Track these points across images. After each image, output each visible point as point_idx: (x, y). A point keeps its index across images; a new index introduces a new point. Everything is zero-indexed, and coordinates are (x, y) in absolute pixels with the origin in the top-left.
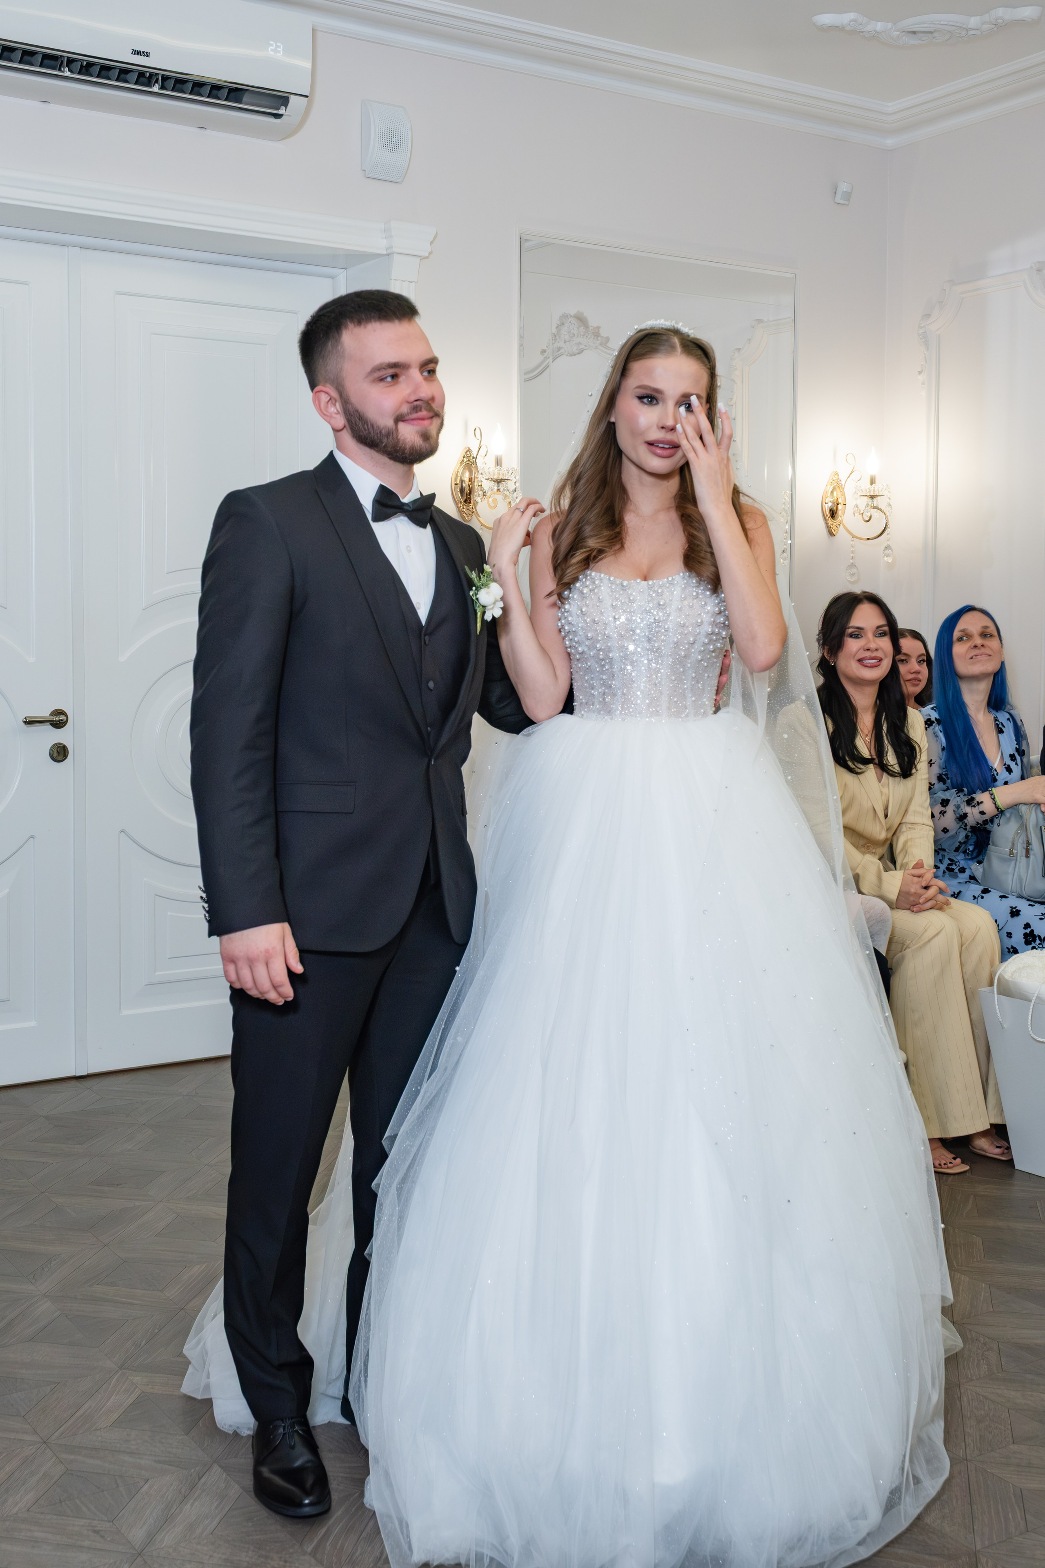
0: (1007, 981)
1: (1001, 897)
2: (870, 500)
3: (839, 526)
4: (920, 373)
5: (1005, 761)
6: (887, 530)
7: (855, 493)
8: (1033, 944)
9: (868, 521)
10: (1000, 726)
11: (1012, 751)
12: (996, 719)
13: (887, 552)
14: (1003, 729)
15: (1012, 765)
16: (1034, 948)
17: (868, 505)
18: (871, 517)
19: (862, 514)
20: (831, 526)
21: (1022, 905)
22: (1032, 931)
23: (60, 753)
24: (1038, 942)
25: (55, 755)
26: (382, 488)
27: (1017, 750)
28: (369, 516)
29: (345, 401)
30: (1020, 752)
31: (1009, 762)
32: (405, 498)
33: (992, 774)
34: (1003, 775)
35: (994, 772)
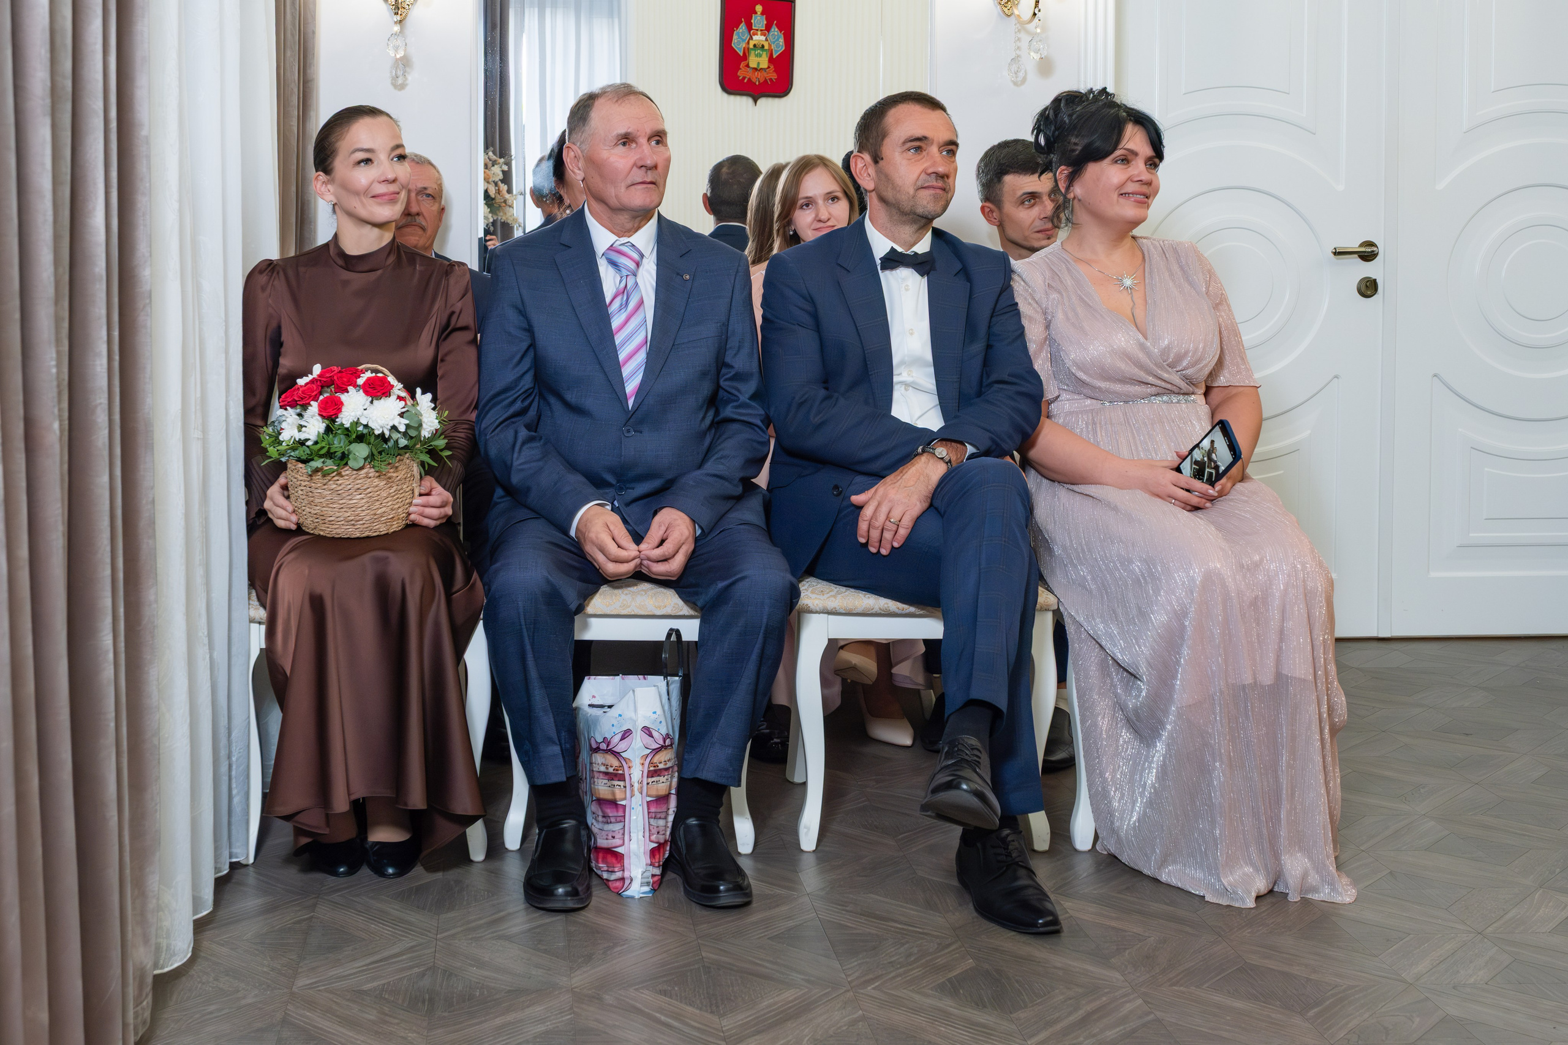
23: (1369, 288)
25: (1363, 289)
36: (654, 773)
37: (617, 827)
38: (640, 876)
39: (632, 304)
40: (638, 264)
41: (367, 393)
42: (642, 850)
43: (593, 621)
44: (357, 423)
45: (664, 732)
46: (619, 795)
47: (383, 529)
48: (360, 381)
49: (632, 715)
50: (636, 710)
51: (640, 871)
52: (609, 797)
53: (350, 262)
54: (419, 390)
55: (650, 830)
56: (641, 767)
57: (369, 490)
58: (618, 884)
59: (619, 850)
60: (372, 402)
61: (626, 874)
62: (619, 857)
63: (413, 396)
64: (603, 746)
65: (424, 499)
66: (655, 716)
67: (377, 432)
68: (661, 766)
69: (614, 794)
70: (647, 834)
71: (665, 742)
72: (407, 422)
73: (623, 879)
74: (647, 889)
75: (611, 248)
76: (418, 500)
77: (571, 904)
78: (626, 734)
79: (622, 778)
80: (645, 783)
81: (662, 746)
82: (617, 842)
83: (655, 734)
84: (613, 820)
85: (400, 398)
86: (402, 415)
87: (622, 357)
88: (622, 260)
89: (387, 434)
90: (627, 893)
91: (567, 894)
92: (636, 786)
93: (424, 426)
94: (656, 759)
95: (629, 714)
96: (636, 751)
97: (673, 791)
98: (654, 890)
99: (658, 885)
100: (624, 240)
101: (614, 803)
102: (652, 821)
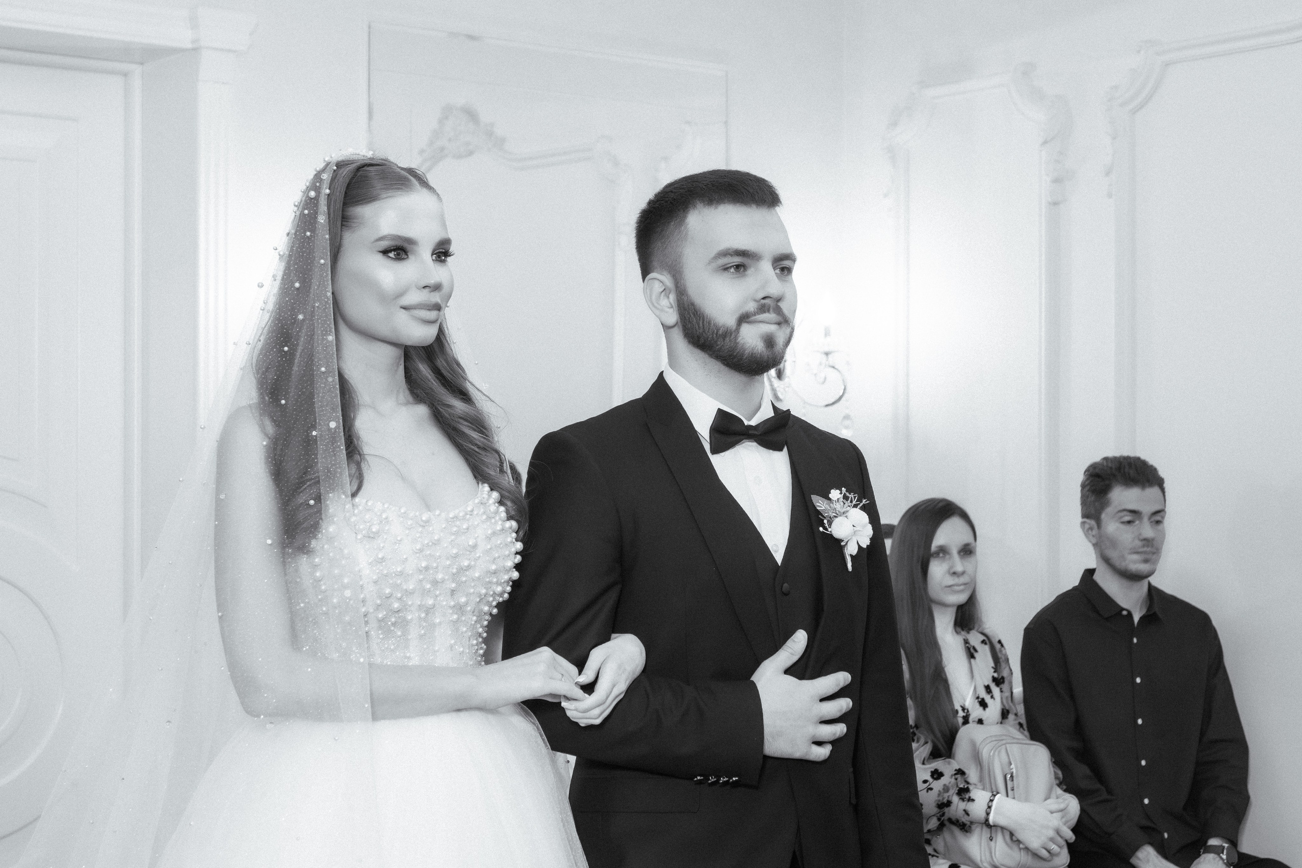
2: (824, 356)
3: (787, 389)
4: (886, 196)
5: (978, 693)
6: (846, 395)
9: (824, 382)
10: (972, 650)
11: (988, 680)
12: (966, 642)
13: (847, 422)
14: (976, 655)
15: (988, 699)
17: (821, 364)
18: (825, 378)
19: (815, 375)
20: (778, 389)
26: (721, 412)
27: (994, 680)
28: (707, 447)
29: (681, 292)
30: (998, 681)
31: (983, 694)
32: (749, 420)
33: (961, 714)
34: (976, 712)
35: (963, 709)
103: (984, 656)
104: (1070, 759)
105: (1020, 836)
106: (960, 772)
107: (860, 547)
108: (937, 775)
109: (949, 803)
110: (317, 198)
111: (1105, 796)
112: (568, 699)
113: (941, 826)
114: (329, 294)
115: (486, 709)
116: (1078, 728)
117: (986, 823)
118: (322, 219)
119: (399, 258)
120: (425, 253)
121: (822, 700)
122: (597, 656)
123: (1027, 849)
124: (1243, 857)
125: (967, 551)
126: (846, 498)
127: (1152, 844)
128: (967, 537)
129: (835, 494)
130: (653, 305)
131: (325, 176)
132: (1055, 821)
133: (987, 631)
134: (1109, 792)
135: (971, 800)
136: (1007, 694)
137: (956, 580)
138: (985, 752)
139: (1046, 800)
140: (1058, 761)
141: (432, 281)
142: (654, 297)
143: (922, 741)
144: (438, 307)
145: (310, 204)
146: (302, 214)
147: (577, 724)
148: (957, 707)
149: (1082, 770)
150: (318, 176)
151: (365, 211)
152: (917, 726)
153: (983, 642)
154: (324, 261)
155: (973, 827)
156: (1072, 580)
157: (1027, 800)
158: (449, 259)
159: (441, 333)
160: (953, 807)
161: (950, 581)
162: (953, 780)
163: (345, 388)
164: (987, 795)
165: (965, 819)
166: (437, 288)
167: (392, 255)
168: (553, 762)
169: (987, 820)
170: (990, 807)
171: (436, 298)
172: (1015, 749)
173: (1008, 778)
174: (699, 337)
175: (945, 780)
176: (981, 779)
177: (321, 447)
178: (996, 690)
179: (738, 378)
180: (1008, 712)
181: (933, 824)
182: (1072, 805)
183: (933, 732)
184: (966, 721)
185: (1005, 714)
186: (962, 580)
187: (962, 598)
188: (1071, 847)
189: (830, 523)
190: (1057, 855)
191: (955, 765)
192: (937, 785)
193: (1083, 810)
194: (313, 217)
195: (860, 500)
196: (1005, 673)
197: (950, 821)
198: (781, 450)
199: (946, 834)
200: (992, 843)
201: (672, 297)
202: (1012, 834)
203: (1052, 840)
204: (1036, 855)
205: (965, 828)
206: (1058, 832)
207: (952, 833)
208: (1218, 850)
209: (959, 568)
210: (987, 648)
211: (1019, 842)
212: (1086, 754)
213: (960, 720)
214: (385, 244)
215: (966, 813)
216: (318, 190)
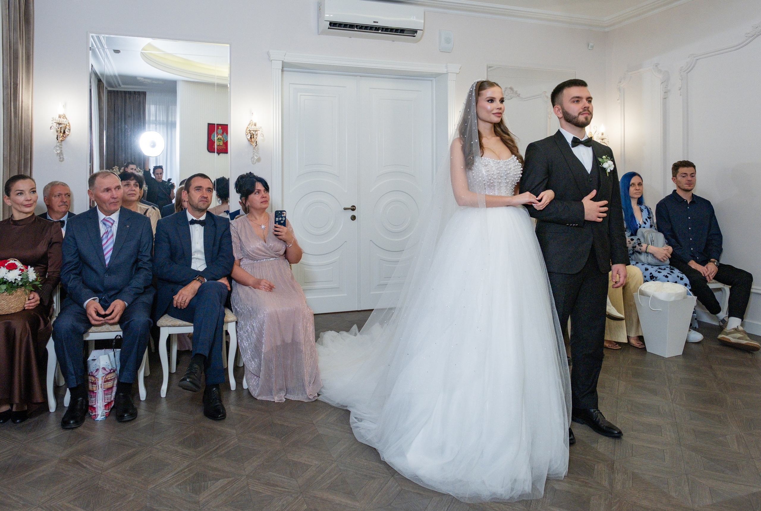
0: (642, 291)
1: (642, 265)
2: (602, 140)
5: (643, 221)
7: (597, 138)
8: (653, 279)
10: (642, 210)
11: (647, 218)
12: (640, 208)
15: (646, 222)
16: (653, 280)
21: (649, 267)
22: (653, 275)
23: (353, 218)
24: (655, 278)
26: (574, 137)
27: (648, 217)
28: (571, 146)
29: (563, 109)
30: (649, 218)
31: (645, 221)
32: (582, 139)
33: (639, 225)
34: (643, 225)
35: (639, 224)
36: (106, 381)
37: (94, 399)
38: (101, 414)
39: (109, 236)
40: (112, 224)
41: (7, 268)
42: (102, 405)
43: (90, 334)
44: (3, 278)
45: (110, 368)
46: (94, 389)
47: (13, 312)
48: (6, 264)
49: (99, 364)
50: (100, 363)
51: (101, 412)
52: (92, 390)
53: (16, 223)
54: (29, 267)
55: (104, 399)
56: (101, 380)
57: (7, 299)
58: (94, 416)
59: (94, 406)
60: (9, 271)
61: (96, 413)
62: (94, 408)
63: (27, 268)
64: (91, 374)
65: (30, 301)
66: (107, 364)
67: (10, 281)
68: (109, 379)
69: (93, 389)
70: (103, 400)
71: (110, 371)
72: (21, 277)
73: (95, 415)
74: (103, 417)
75: (104, 219)
76: (28, 302)
77: (73, 426)
78: (97, 370)
79: (95, 384)
80: (103, 385)
81: (109, 373)
82: (94, 403)
83: (107, 369)
84: (92, 397)
85: (20, 270)
86: (20, 275)
87: (105, 253)
88: (107, 223)
89: (13, 281)
90: (96, 419)
91: (73, 423)
92: (100, 386)
93: (30, 278)
94: (107, 377)
95: (98, 364)
96: (100, 375)
97: (115, 385)
98: (106, 417)
99: (108, 416)
100: (108, 217)
101: (93, 392)
102: (105, 396)
103: (645, 211)
104: (670, 238)
105: (655, 255)
106: (639, 239)
107: (610, 170)
108: (632, 240)
109: (635, 247)
110: (472, 90)
111: (680, 247)
112: (534, 203)
113: (633, 253)
114: (475, 111)
115: (514, 206)
116: (672, 230)
117: (646, 252)
118: (474, 94)
119: (491, 102)
120: (498, 101)
121: (600, 207)
122: (542, 194)
123: (657, 259)
124: (720, 264)
125: (640, 184)
126: (607, 158)
127: (693, 260)
128: (641, 181)
129: (604, 157)
130: (556, 114)
131: (474, 85)
132: (665, 252)
133: (646, 205)
134: (681, 246)
135: (641, 246)
136: (652, 222)
137: (637, 191)
138: (645, 235)
139: (663, 247)
140: (666, 237)
141: (499, 107)
142: (556, 111)
143: (628, 232)
144: (501, 113)
145: (471, 92)
146: (469, 94)
147: (536, 209)
148: (638, 223)
149: (673, 240)
150: (473, 86)
151: (483, 92)
152: (627, 228)
153: (645, 208)
154: (474, 104)
155: (642, 253)
156: (670, 192)
157: (657, 246)
158: (504, 103)
159: (502, 120)
160: (637, 248)
161: (635, 192)
162: (637, 241)
163: (479, 133)
164: (646, 245)
165: (640, 251)
166: (500, 109)
167: (490, 102)
168: (531, 220)
169: (646, 251)
170: (647, 248)
171: (500, 111)
172: (654, 234)
173: (652, 241)
174: (568, 120)
175: (634, 241)
176: (645, 241)
177: (474, 146)
178: (649, 220)
179: (578, 129)
180: (652, 226)
181: (631, 252)
182: (671, 249)
183: (631, 230)
184: (640, 227)
185: (651, 226)
186: (640, 191)
187: (639, 196)
188: (670, 259)
189: (603, 164)
190: (666, 261)
191: (637, 237)
192: (632, 242)
193: (673, 250)
194: (472, 94)
195: (611, 159)
196: (651, 216)
197: (636, 251)
198: (590, 147)
199: (635, 255)
200: (648, 257)
201: (561, 111)
202: (653, 255)
203: (664, 257)
204: (660, 261)
205: (640, 253)
206: (666, 255)
207: (636, 254)
208: (714, 262)
209: (638, 188)
210: (646, 209)
211: (655, 257)
212: (674, 236)
213: (639, 227)
214: (488, 99)
215: (640, 249)
216: (473, 88)
